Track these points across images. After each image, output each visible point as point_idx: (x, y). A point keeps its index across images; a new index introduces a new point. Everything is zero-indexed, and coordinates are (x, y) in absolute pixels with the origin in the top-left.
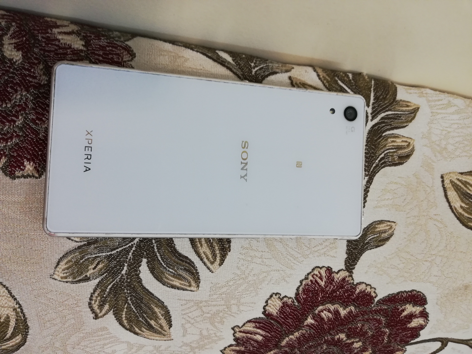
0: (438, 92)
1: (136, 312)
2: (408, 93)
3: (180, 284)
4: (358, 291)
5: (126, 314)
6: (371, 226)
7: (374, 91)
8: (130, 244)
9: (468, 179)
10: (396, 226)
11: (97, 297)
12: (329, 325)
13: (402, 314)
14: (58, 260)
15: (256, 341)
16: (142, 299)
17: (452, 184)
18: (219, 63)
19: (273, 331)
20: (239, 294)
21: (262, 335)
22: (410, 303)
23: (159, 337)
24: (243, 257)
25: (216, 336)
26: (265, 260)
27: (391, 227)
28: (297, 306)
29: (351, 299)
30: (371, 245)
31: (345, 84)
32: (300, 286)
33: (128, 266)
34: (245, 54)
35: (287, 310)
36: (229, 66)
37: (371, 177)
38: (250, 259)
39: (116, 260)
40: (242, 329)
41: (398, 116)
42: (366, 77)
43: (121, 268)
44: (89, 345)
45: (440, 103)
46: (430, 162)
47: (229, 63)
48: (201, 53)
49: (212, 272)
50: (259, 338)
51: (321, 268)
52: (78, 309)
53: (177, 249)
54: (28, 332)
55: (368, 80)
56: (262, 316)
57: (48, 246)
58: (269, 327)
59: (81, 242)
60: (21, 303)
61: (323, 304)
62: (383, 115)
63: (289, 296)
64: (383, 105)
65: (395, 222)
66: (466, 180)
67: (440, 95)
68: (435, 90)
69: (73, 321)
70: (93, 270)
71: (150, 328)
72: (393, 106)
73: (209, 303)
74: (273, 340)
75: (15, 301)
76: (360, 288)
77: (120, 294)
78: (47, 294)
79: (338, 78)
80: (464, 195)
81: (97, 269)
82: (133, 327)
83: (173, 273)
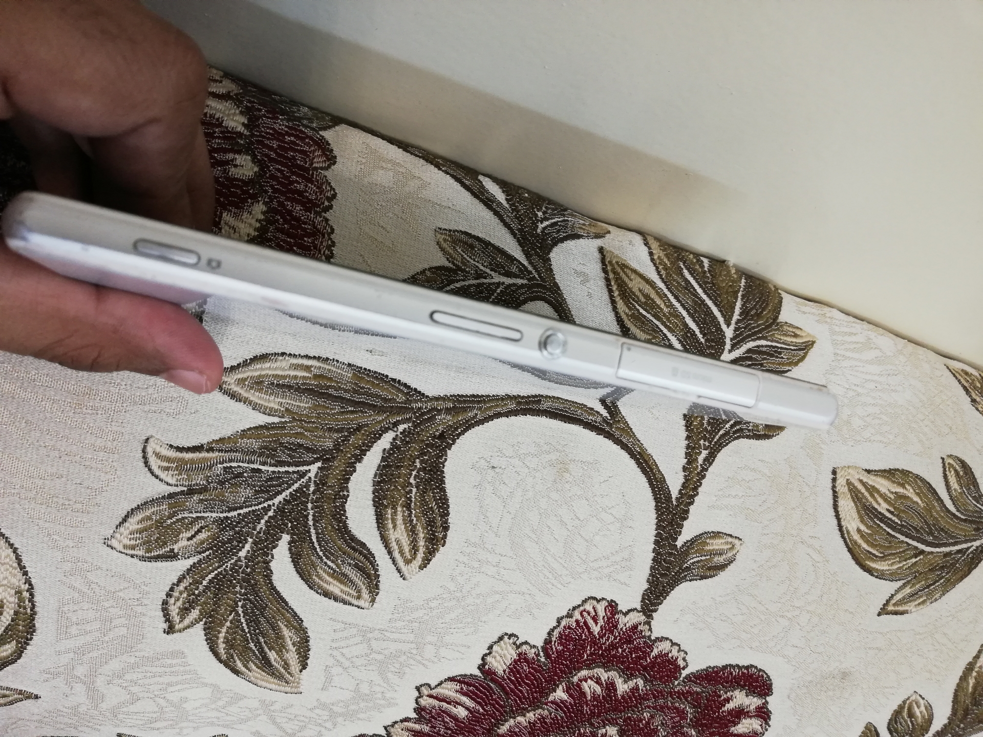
0: (851, 319)
1: (247, 631)
2: (799, 311)
3: (342, 591)
4: (655, 652)
5: (227, 632)
6: (698, 540)
7: (742, 299)
8: (266, 505)
9: (878, 483)
10: (742, 547)
11: (181, 593)
12: (592, 708)
13: (724, 706)
14: (126, 513)
15: (455, 718)
16: (265, 609)
17: (849, 488)
18: (481, 201)
19: (490, 704)
20: (443, 625)
21: (467, 709)
22: (742, 687)
23: (276, 684)
24: (465, 559)
25: (384, 698)
26: (503, 572)
27: (733, 546)
28: (544, 663)
29: (641, 665)
30: (692, 573)
31: (695, 278)
32: (555, 628)
33: (255, 543)
34: (529, 192)
35: (523, 668)
36: (498, 209)
37: (713, 453)
38: (476, 565)
39: (234, 529)
40: (434, 692)
41: (775, 352)
42: (733, 271)
43: (241, 545)
44: (139, 681)
45: (853, 339)
46: (818, 442)
47: (500, 204)
48: (453, 176)
49: (404, 579)
50: (462, 713)
51: (598, 601)
52: (139, 609)
53: (350, 526)
54: (31, 639)
55: (735, 276)
56: (478, 673)
57: (112, 484)
58: (485, 694)
59: (177, 486)
60: (33, 581)
61: (589, 667)
62: (751, 345)
63: (532, 643)
64: (754, 328)
65: (740, 539)
66: (873, 484)
67: (854, 325)
68: (847, 314)
69: (124, 631)
70: (188, 540)
71: (266, 665)
72: (771, 331)
73: (386, 633)
74: (485, 719)
75: (24, 577)
76: (660, 648)
77: (226, 593)
78: (88, 573)
79: (684, 265)
80: (867, 511)
81: (195, 540)
82: (233, 658)
83: (332, 569)
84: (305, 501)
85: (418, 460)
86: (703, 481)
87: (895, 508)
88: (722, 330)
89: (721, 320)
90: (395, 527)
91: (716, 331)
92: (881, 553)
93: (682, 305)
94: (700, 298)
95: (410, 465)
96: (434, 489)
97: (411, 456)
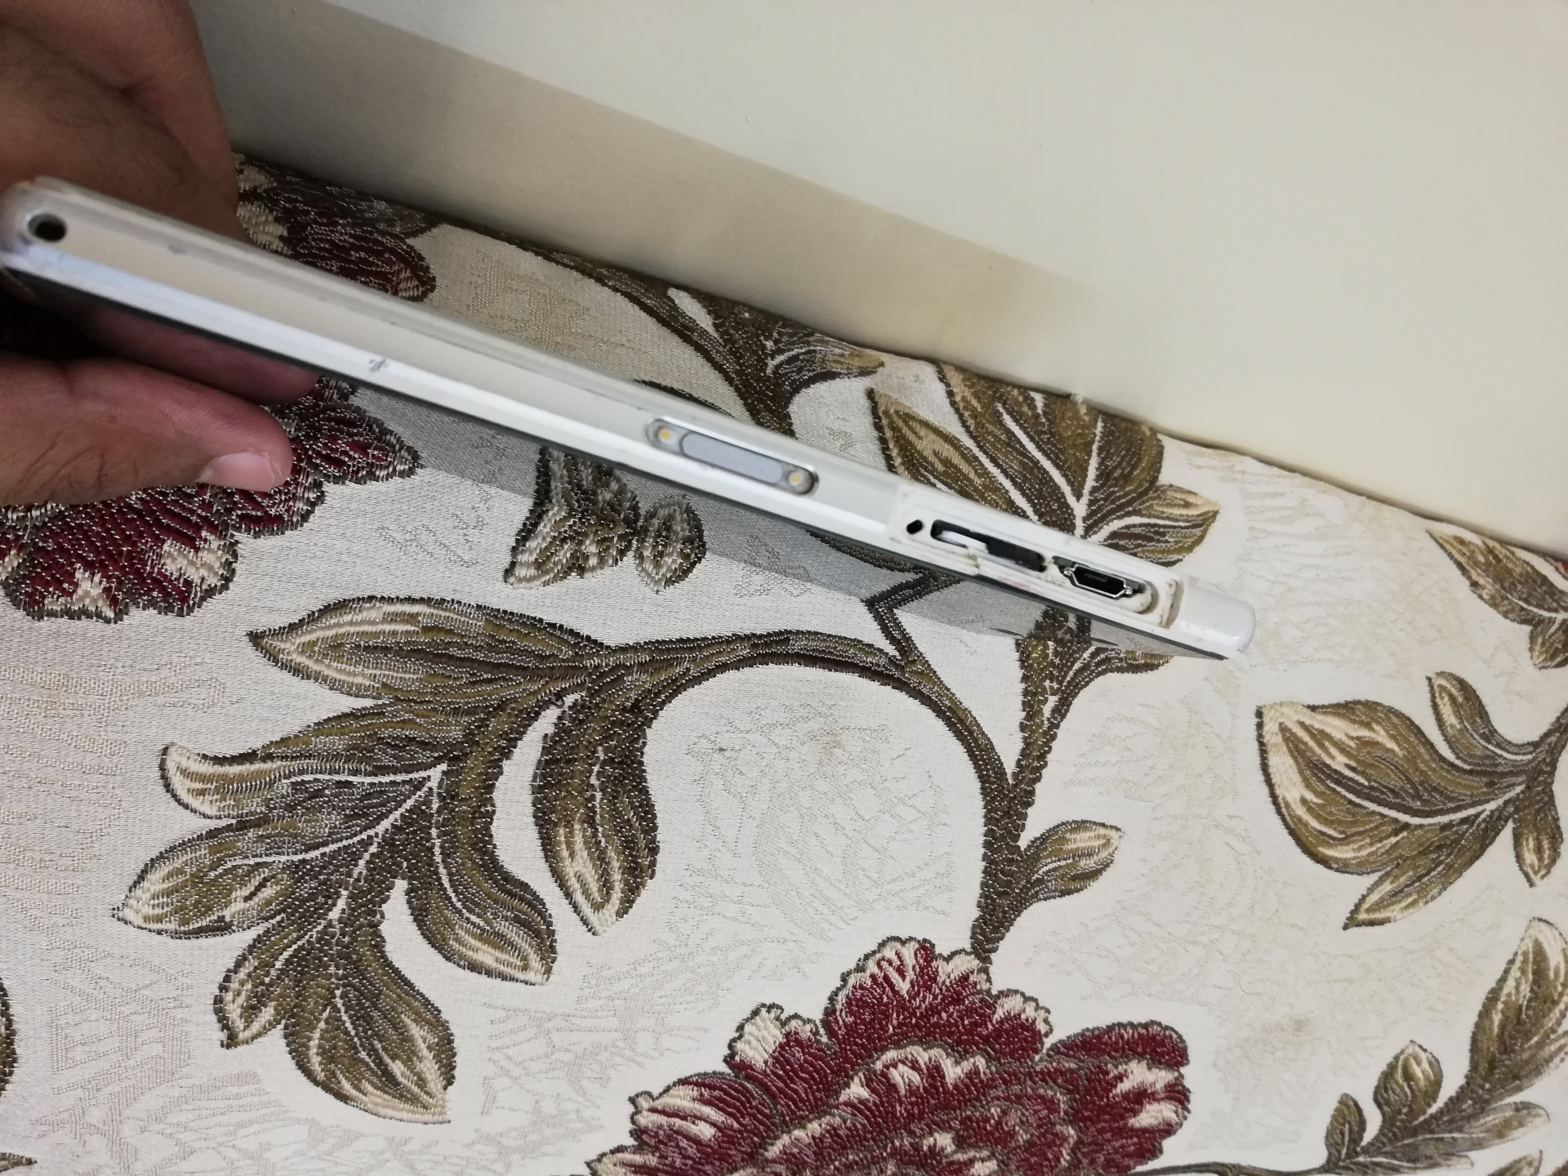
0: (1276, 471)
1: (353, 1033)
2: (1193, 464)
3: (497, 960)
4: (1000, 1013)
5: (322, 1038)
6: (1052, 836)
7: (1099, 454)
8: (364, 836)
9: (1329, 725)
10: (1122, 841)
11: (242, 983)
12: (909, 1107)
13: (1116, 1087)
14: (142, 867)
15: (696, 1141)
16: (378, 997)
17: (1284, 736)
18: (674, 330)
19: (748, 1114)
20: (663, 1000)
21: (713, 1124)
22: (1141, 1056)
23: (409, 1111)
24: (688, 896)
25: (581, 1120)
26: (750, 910)
27: (1108, 840)
28: (827, 1044)
29: (980, 1035)
30: (1047, 888)
31: (1022, 427)
32: (839, 989)
33: (352, 897)
34: (751, 308)
35: (794, 1056)
36: (702, 342)
37: (1066, 699)
38: (706, 902)
39: (317, 878)
40: (658, 1104)
42: (1083, 410)
43: (330, 902)
44: (192, 1124)
45: (1279, 502)
46: (1231, 668)
47: (704, 332)
48: (626, 294)
49: (594, 934)
50: (705, 1132)
51: (903, 942)
52: (179, 1014)
53: (501, 858)
54: (11, 1073)
55: (1087, 418)
56: (724, 1068)
57: (117, 823)
58: (739, 1100)
59: (220, 818)
61: (898, 1045)
62: (1116, 525)
63: (805, 1016)
64: (1119, 498)
65: (1118, 830)
66: (1322, 728)
67: (1279, 480)
68: (1269, 462)
69: (157, 1049)
70: (245, 901)
71: (388, 1082)
72: (1147, 501)
73: (573, 1020)
74: (744, 1139)
76: (1006, 1007)
77: (314, 978)
78: (92, 964)
79: (1004, 408)
80: (1314, 770)
81: (256, 899)
82: (335, 1077)
83: (479, 927)
84: (426, 826)
85: (600, 748)
86: (1054, 744)
87: (1358, 761)
88: (1068, 506)
89: (1066, 489)
90: (572, 855)
91: (1060, 508)
92: (1341, 833)
93: (1004, 472)
94: (1031, 459)
95: (588, 756)
96: (630, 791)
97: (590, 743)
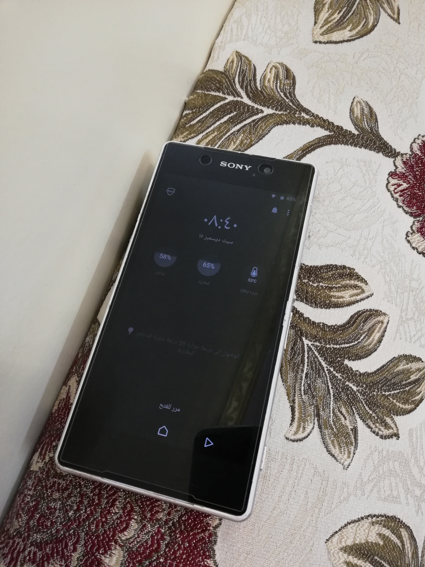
0: (222, 32)
1: (399, 391)
2: (217, 60)
3: (378, 332)
4: (418, 152)
5: (399, 402)
6: (354, 122)
7: (210, 91)
8: (327, 372)
9: (322, 18)
10: (359, 97)
11: (376, 427)
14: (329, 455)
16: (387, 379)
17: (325, 34)
20: (400, 274)
24: (363, 258)
26: (370, 236)
27: (358, 102)
28: (423, 218)
30: (374, 127)
31: (196, 118)
32: (403, 209)
33: (349, 381)
37: (303, 109)
39: (341, 392)
41: (242, 73)
42: (192, 97)
43: (350, 389)
45: (235, 30)
46: (297, 50)
49: (373, 295)
52: (385, 453)
53: (341, 324)
54: (399, 519)
55: (195, 96)
57: (312, 462)
59: (314, 423)
60: (367, 514)
62: (238, 86)
63: (412, 224)
64: (227, 84)
65: (355, 97)
66: (323, 21)
67: (226, 30)
69: (396, 463)
70: (346, 420)
71: (418, 382)
72: (230, 75)
73: (403, 309)
75: (364, 519)
76: (417, 150)
77: (377, 400)
78: (363, 481)
79: (188, 124)
80: (339, 25)
81: (346, 416)
82: (414, 401)
83: (365, 337)
84: (326, 349)
85: (303, 281)
86: (320, 116)
87: (337, 10)
88: (229, 102)
89: (222, 103)
90: (342, 297)
91: (229, 105)
92: (364, 19)
93: (213, 124)
94: (209, 115)
95: (306, 286)
96: (321, 272)
97: (301, 284)
